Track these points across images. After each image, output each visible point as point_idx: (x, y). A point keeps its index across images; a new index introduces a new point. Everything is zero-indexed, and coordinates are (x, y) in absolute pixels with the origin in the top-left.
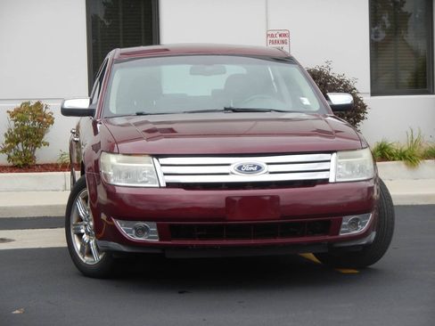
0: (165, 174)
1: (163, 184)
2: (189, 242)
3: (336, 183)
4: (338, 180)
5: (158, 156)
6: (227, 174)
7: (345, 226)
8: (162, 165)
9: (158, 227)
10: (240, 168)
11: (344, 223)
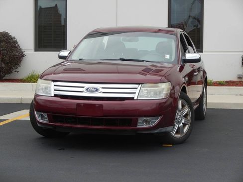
0: (55, 90)
1: (53, 95)
2: (61, 124)
3: (137, 100)
4: (138, 99)
5: (54, 81)
6: (82, 92)
7: (140, 123)
8: (55, 85)
9: (48, 116)
10: (87, 89)
11: (139, 121)
